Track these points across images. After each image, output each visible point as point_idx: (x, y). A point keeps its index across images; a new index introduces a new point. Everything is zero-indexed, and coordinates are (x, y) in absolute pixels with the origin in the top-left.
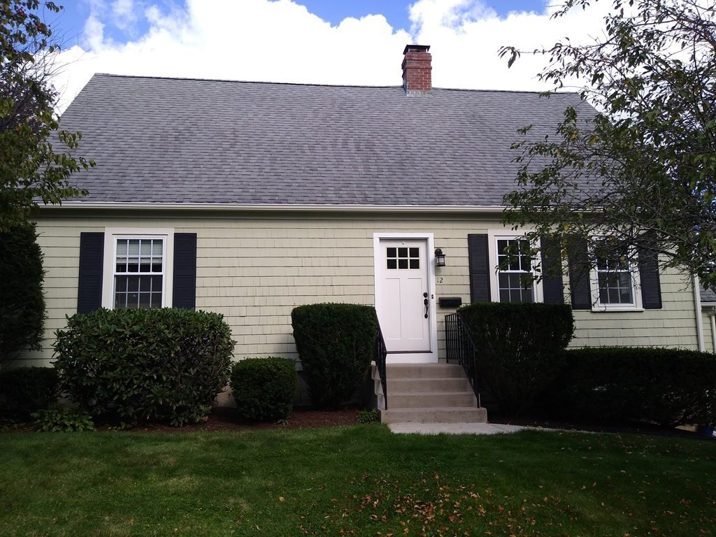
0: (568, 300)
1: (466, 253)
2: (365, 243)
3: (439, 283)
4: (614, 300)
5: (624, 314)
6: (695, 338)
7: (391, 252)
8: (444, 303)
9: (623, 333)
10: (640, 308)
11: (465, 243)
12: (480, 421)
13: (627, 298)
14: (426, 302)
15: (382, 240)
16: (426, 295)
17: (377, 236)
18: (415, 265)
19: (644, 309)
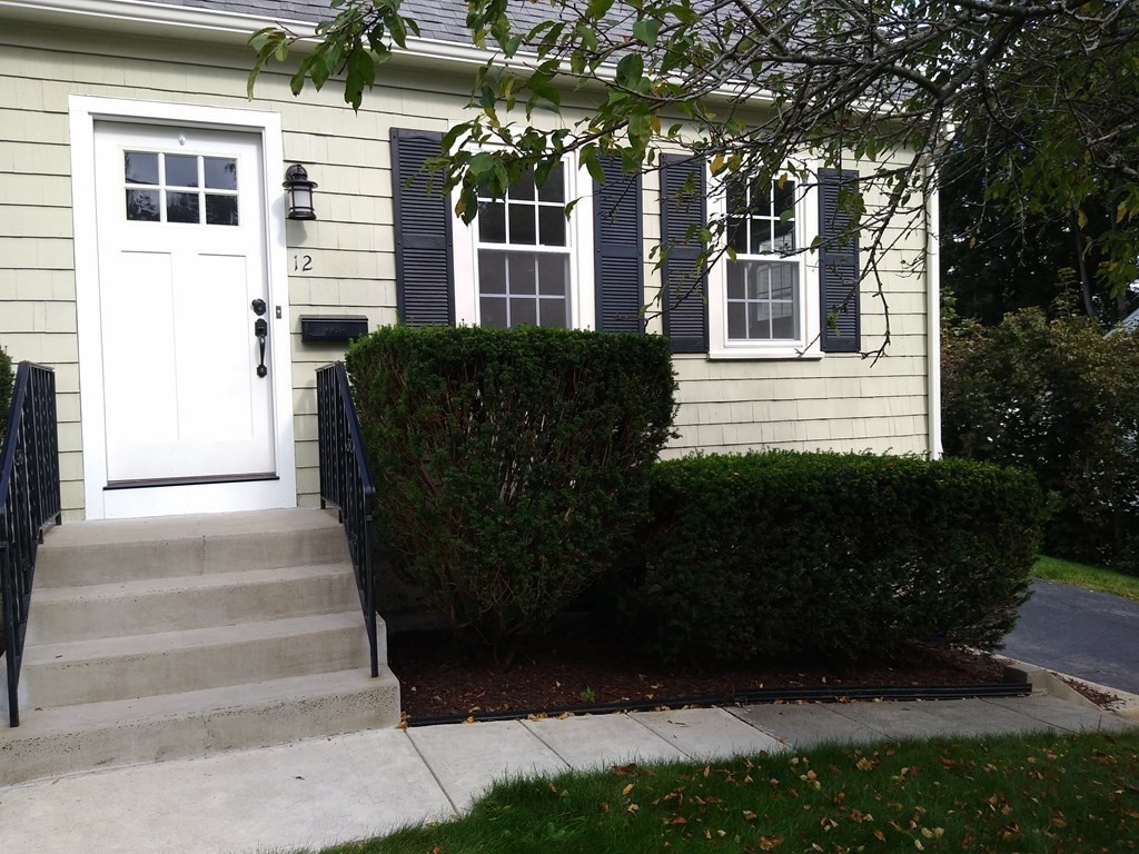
0: (654, 327)
1: (383, 184)
2: (39, 127)
3: (300, 272)
4: (760, 331)
5: (778, 364)
6: (921, 420)
7: (136, 165)
8: (314, 333)
9: (777, 411)
10: (815, 351)
11: (381, 155)
12: (377, 722)
13: (786, 327)
14: (261, 329)
15: (102, 122)
16: (259, 307)
17: (82, 106)
18: (224, 212)
19: (823, 354)
